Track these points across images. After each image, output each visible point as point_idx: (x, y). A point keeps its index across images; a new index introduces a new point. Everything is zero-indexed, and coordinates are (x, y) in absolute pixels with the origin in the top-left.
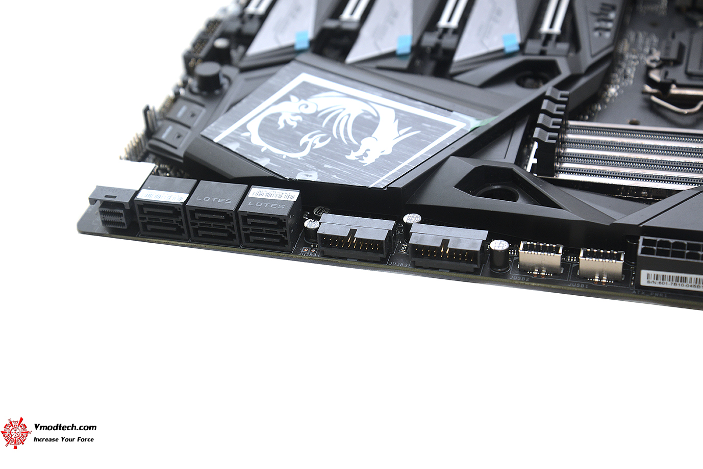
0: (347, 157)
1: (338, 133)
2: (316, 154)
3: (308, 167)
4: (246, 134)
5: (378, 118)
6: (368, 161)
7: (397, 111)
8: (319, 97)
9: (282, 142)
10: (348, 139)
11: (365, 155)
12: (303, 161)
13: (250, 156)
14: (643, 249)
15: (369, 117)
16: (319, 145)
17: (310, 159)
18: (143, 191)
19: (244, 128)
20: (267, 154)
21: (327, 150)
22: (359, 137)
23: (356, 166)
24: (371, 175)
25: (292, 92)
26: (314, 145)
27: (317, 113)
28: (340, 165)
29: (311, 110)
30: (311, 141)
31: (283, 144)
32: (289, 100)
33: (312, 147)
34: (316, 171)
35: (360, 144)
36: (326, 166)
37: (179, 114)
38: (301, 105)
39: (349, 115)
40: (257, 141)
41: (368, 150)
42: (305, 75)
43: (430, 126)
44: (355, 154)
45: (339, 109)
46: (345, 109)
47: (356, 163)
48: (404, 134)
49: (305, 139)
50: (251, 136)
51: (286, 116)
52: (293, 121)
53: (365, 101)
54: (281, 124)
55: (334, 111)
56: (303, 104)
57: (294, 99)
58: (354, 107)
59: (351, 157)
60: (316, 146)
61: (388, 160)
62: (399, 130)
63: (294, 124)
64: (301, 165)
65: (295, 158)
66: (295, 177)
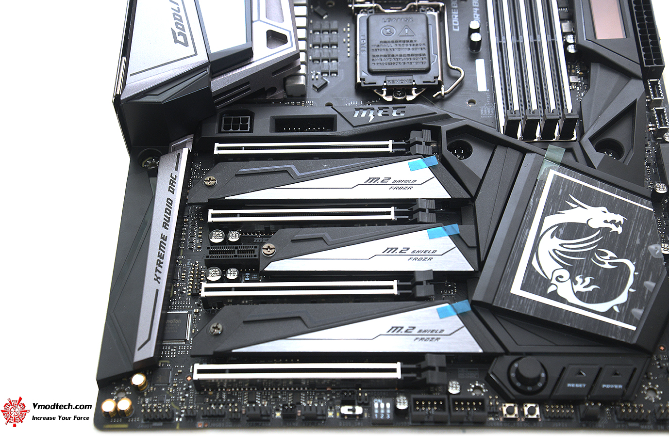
0: (619, 233)
1: (591, 246)
2: (625, 253)
3: (645, 254)
5: (560, 225)
6: (619, 218)
7: (545, 213)
8: (544, 273)
9: (617, 280)
10: (597, 237)
11: (613, 222)
12: (638, 259)
13: (646, 296)
15: (561, 231)
16: (611, 254)
17: (633, 255)
19: (610, 313)
20: (639, 286)
22: (591, 231)
23: (631, 224)
24: (638, 212)
26: (611, 258)
27: (565, 267)
29: (566, 274)
30: (606, 262)
31: (620, 279)
32: (555, 292)
33: (615, 258)
34: (647, 247)
35: (600, 228)
36: (638, 242)
37: (580, 386)
38: (559, 281)
39: (561, 245)
40: (623, 298)
41: (606, 222)
42: (512, 291)
43: (561, 190)
44: (614, 228)
45: (556, 254)
46: (554, 250)
47: (625, 226)
48: (577, 204)
49: (607, 266)
50: (617, 305)
51: (579, 288)
52: (584, 281)
53: (538, 239)
54: (591, 289)
55: (559, 257)
56: (557, 279)
57: (551, 289)
58: (550, 244)
59: (620, 230)
60: (615, 256)
61: (612, 206)
62: (573, 208)
63: (588, 280)
64: (643, 258)
65: (636, 266)
66: (661, 259)
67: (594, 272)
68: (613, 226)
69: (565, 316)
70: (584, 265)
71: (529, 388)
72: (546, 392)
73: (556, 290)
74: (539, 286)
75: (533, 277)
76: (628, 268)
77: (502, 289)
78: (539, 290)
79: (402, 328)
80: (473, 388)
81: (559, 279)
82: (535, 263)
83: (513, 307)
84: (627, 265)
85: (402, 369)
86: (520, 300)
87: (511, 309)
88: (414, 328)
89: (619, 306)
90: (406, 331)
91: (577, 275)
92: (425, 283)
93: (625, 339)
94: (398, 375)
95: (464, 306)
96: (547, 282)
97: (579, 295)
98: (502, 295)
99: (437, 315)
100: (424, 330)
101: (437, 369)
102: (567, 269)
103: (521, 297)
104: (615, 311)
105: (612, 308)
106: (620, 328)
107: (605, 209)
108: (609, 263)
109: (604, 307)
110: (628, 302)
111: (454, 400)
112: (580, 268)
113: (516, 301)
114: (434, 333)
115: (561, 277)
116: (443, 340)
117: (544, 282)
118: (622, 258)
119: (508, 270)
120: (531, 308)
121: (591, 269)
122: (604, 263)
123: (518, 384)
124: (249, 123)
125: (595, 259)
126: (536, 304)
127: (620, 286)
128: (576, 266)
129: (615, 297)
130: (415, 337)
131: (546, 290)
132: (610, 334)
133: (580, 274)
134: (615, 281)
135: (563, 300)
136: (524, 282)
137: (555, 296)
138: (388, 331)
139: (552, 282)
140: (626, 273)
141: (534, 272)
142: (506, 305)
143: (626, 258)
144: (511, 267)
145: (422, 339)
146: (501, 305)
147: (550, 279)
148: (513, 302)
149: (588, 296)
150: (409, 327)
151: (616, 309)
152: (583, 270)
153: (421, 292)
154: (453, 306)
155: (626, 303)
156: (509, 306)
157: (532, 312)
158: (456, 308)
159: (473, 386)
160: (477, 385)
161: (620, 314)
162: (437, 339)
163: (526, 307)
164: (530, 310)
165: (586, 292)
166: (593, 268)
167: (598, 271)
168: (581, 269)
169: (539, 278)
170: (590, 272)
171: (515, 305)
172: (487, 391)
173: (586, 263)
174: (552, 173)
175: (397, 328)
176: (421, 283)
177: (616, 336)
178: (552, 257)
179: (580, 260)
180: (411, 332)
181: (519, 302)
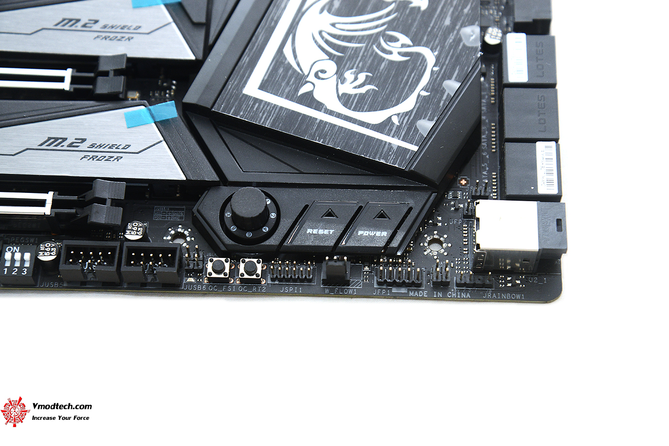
0: (423, 9)
1: (376, 27)
2: (425, 38)
3: (454, 41)
8: (298, 65)
9: (406, 78)
10: (388, 14)
12: (443, 47)
13: (442, 102)
15: (337, 4)
16: (404, 39)
17: (437, 41)
19: (384, 127)
20: (435, 87)
21: (414, 30)
22: (382, 4)
25: (291, 97)
26: (403, 46)
27: (331, 57)
28: (442, 10)
29: (331, 67)
30: (395, 51)
31: (409, 75)
32: (310, 94)
33: (409, 46)
34: (460, 30)
37: (326, 232)
38: (319, 78)
40: (409, 104)
42: (245, 91)
45: (323, 37)
46: (321, 32)
49: (396, 57)
50: (398, 115)
51: (348, 88)
52: (356, 79)
53: (299, 14)
54: (363, 90)
55: (327, 42)
56: (316, 75)
57: (303, 90)
58: (316, 23)
59: (424, 4)
60: (408, 41)
63: (362, 77)
64: (450, 47)
65: (438, 58)
66: (476, 48)
67: (374, 65)
69: (316, 130)
70: (361, 54)
71: (249, 235)
72: (273, 241)
73: (313, 91)
74: (288, 83)
75: (281, 70)
76: (426, 60)
77: (229, 87)
78: (287, 91)
79: (64, 139)
80: (171, 235)
81: (320, 74)
82: (288, 51)
83: (242, 113)
84: (424, 57)
85: (54, 201)
86: (254, 104)
87: (238, 117)
88: (83, 140)
89: (401, 115)
90: (70, 145)
91: (348, 69)
92: (111, 74)
93: (399, 165)
94: (47, 210)
95: (168, 110)
96: (301, 79)
97: (346, 100)
98: (228, 96)
99: (124, 123)
100: (98, 144)
101: (109, 202)
102: (335, 59)
103: (256, 100)
104: (393, 124)
105: (390, 118)
106: (395, 148)
108: (399, 53)
109: (377, 117)
110: (416, 109)
111: (130, 250)
112: (354, 59)
113: (248, 106)
114: (114, 150)
115: (323, 72)
116: (126, 159)
117: (296, 79)
118: (419, 45)
119: (246, 59)
120: (270, 116)
121: (369, 62)
122: (391, 53)
123: (233, 229)
125: (379, 46)
126: (278, 109)
127: (407, 87)
128: (349, 56)
129: (397, 104)
130: (83, 154)
131: (297, 90)
132: (378, 156)
133: (352, 69)
134: (403, 79)
135: (318, 106)
136: (266, 78)
137: (309, 100)
138: (41, 145)
139: (308, 79)
140: (420, 67)
141: (282, 63)
142: (232, 111)
143: (426, 45)
144: (250, 56)
145: (93, 158)
146: (224, 110)
147: (306, 74)
148: (244, 107)
149: (357, 101)
150: (76, 139)
151: (395, 120)
152: (357, 63)
153: (103, 87)
154: (150, 110)
155: (412, 111)
157: (268, 121)
158: (153, 112)
159: (173, 232)
160: (179, 230)
161: (399, 128)
162: (118, 159)
163: (261, 114)
164: (266, 119)
165: (356, 95)
166: (373, 61)
167: (379, 64)
168: (356, 61)
169: (290, 72)
170: (368, 65)
171: (245, 111)
172: (193, 239)
173: (364, 53)
175: (56, 139)
176: (106, 74)
177: (386, 160)
178: (316, 42)
179: (357, 48)
180: (78, 146)
181: (253, 107)
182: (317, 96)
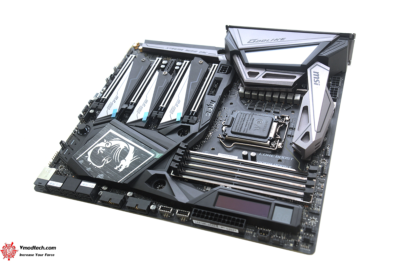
0: (115, 168)
1: (115, 157)
2: (105, 167)
3: (101, 173)
4: (87, 156)
5: (128, 151)
6: (121, 170)
7: (135, 147)
8: (113, 140)
9: (97, 161)
10: (117, 160)
11: (120, 167)
13: (85, 167)
14: (193, 214)
15: (126, 150)
16: (108, 162)
17: (103, 169)
18: (50, 181)
19: (87, 154)
20: (91, 166)
21: (109, 165)
22: (121, 159)
23: (116, 173)
24: (119, 177)
25: (105, 138)
26: (106, 162)
27: (111, 147)
28: (111, 172)
29: (109, 146)
30: (106, 160)
32: (103, 141)
34: (104, 174)
36: (107, 172)
37: (72, 143)
38: (106, 144)
39: (120, 149)
40: (89, 160)
41: (122, 165)
42: (111, 130)
43: (143, 155)
44: (117, 167)
45: (118, 146)
46: (119, 146)
47: (117, 171)
48: (134, 159)
49: (104, 159)
50: (88, 157)
51: (101, 148)
52: (102, 151)
53: (127, 142)
54: (98, 152)
55: (116, 147)
56: (107, 143)
57: (105, 141)
58: (123, 145)
59: (116, 168)
60: (106, 163)
61: (127, 170)
62: (133, 157)
63: (102, 152)
64: (100, 171)
65: (99, 168)
66: (96, 177)
67: (104, 155)
68: (119, 167)
75: (113, 137)
76: (99, 166)
79: (117, 100)
82: (118, 139)
88: (115, 102)
94: (103, 97)
95: (114, 116)
97: (99, 148)
98: (111, 126)
99: (115, 109)
100: (113, 105)
101: (98, 106)
106: (79, 155)
107: (127, 167)
109: (89, 153)
114: (110, 107)
116: (107, 109)
124: (223, 72)
125: (109, 157)
126: (102, 135)
127: (94, 160)
128: (109, 150)
129: (91, 158)
133: (105, 150)
135: (99, 143)
136: (112, 134)
137: (102, 141)
138: (117, 96)
144: (120, 132)
145: (110, 104)
146: (108, 125)
147: (109, 141)
149: (96, 150)
154: (115, 113)
156: (106, 127)
173: (109, 154)
174: (153, 155)
176: (128, 106)
179: (111, 152)
181: (106, 130)
182: (103, 143)
